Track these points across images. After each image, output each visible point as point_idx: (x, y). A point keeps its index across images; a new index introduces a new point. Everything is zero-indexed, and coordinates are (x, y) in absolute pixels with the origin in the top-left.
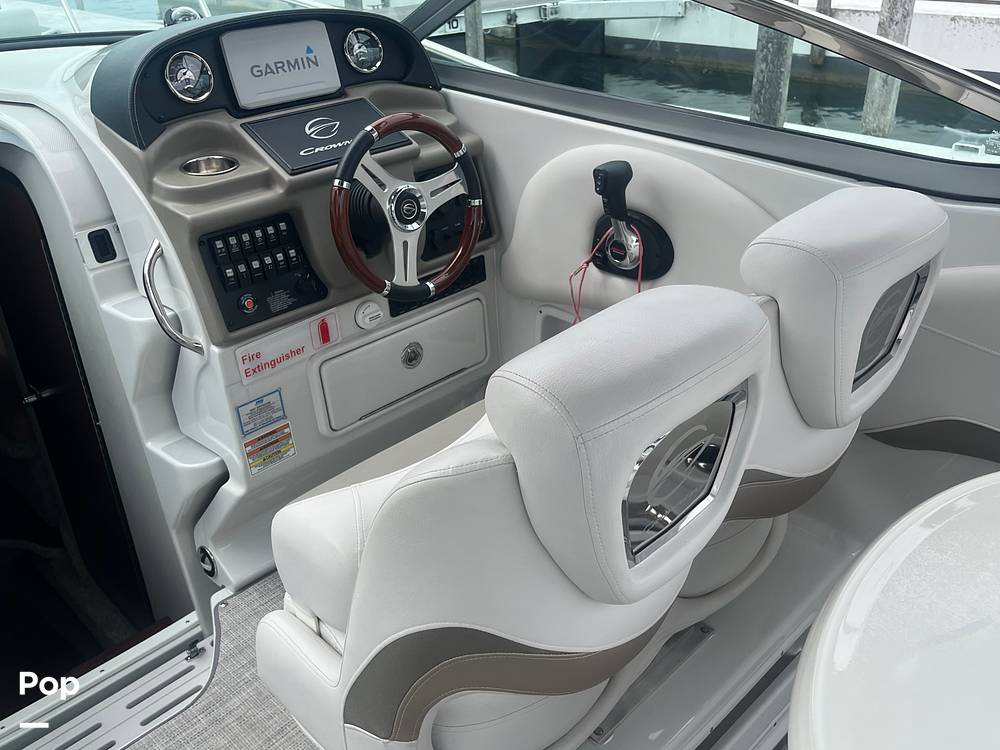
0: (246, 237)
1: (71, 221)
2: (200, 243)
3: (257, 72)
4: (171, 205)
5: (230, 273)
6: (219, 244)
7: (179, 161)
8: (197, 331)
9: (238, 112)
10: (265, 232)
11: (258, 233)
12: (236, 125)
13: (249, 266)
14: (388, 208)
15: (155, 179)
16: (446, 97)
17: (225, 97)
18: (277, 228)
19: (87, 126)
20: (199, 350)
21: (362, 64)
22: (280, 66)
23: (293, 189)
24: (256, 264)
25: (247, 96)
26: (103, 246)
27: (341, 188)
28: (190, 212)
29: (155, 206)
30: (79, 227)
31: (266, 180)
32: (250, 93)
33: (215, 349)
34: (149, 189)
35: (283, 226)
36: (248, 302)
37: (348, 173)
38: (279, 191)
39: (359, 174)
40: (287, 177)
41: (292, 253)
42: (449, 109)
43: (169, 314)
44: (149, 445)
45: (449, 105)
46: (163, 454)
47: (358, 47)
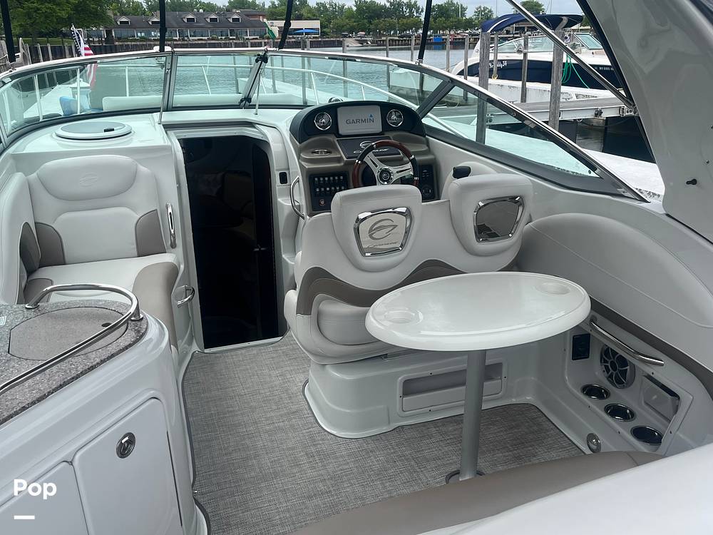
0: (326, 179)
1: (275, 168)
2: (310, 177)
3: (348, 122)
4: (303, 163)
5: (318, 190)
6: (316, 179)
7: (312, 150)
8: (304, 213)
9: (338, 135)
10: (334, 178)
11: (331, 178)
12: (336, 140)
13: (325, 189)
14: (377, 174)
15: (302, 155)
16: (427, 140)
17: (335, 130)
18: (339, 178)
20: (303, 218)
21: (393, 124)
22: (358, 121)
23: (347, 164)
24: (328, 189)
25: (341, 132)
26: (284, 178)
27: (358, 163)
28: (307, 166)
29: (299, 163)
30: (277, 170)
31: (339, 160)
32: (344, 129)
33: (308, 217)
34: (299, 157)
35: (342, 178)
36: (322, 203)
37: (361, 158)
38: (342, 164)
39: (367, 159)
40: (345, 159)
41: (343, 188)
42: (428, 146)
43: (297, 204)
44: (283, 256)
45: (428, 143)
46: (287, 260)
47: (394, 117)
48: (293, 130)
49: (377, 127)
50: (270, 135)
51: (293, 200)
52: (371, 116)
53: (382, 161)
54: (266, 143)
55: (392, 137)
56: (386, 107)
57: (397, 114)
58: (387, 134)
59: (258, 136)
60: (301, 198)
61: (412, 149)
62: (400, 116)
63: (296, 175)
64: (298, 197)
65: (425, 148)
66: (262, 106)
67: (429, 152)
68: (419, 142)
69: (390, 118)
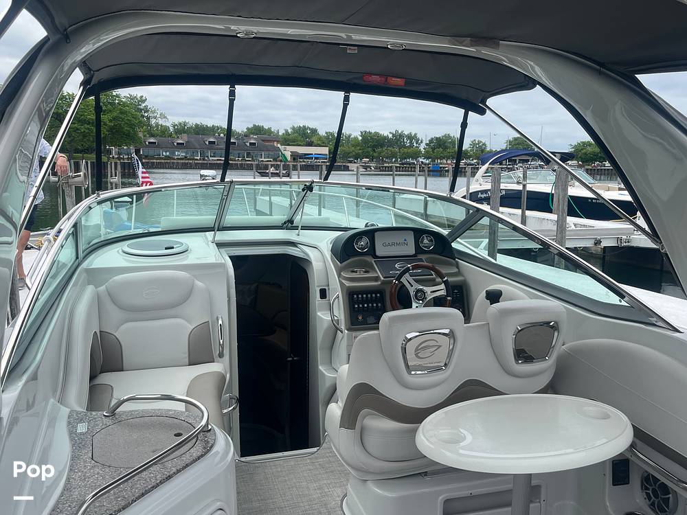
0: (365, 296)
1: (316, 284)
2: (349, 295)
3: (384, 245)
4: (343, 281)
5: (356, 306)
6: (355, 296)
7: (351, 269)
8: (343, 327)
9: (375, 256)
10: (371, 296)
11: (369, 296)
12: (373, 261)
13: (363, 306)
14: (412, 294)
15: (342, 273)
16: (457, 263)
17: (372, 252)
18: (376, 295)
19: (328, 255)
20: (342, 332)
21: (425, 247)
22: (393, 244)
23: (383, 283)
24: (366, 305)
25: (378, 253)
26: (323, 294)
27: (395, 283)
28: (347, 284)
29: (340, 282)
30: (318, 286)
31: (376, 279)
32: (380, 251)
33: (346, 331)
34: (339, 275)
35: (378, 295)
36: (360, 318)
37: (399, 278)
38: (379, 283)
39: (403, 280)
40: (382, 279)
41: (379, 305)
42: (458, 267)
43: (336, 318)
44: (320, 367)
45: (457, 266)
46: (324, 371)
47: (426, 241)
48: (334, 251)
49: (411, 250)
50: (312, 255)
51: (332, 315)
52: (405, 240)
53: (416, 281)
54: (308, 262)
55: (424, 259)
56: (419, 233)
57: (429, 238)
58: (420, 256)
59: (301, 255)
60: (340, 312)
61: (444, 271)
62: (431, 241)
63: (336, 292)
64: (338, 312)
65: (456, 270)
66: (305, 228)
67: (459, 274)
68: (450, 264)
69: (422, 242)
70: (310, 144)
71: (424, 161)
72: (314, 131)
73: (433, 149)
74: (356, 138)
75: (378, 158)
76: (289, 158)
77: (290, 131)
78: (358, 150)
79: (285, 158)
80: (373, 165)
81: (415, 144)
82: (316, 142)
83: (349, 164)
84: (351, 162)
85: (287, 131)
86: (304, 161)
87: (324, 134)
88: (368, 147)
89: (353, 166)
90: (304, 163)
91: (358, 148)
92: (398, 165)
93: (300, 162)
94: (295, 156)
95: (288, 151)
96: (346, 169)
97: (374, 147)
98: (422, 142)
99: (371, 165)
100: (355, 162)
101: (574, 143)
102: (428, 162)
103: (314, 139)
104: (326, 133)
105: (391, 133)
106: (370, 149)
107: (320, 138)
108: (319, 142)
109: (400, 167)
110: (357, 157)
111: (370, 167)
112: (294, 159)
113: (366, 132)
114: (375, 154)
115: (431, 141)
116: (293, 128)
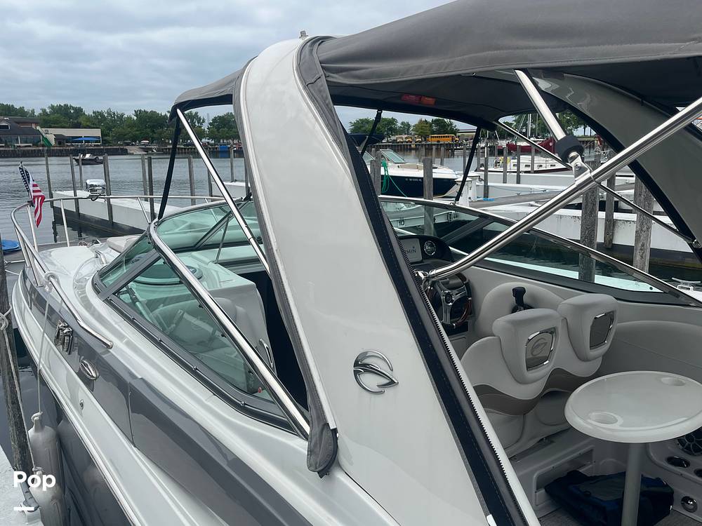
70: (78, 126)
71: (210, 141)
72: (79, 111)
73: (218, 129)
74: (129, 118)
75: (158, 139)
76: (53, 143)
77: (48, 111)
78: (135, 132)
79: (49, 142)
80: (154, 147)
81: (196, 124)
82: (84, 123)
83: (127, 147)
84: (128, 144)
85: (44, 111)
86: (73, 146)
87: (91, 113)
88: (146, 127)
89: (130, 149)
90: (72, 148)
91: (135, 129)
92: (182, 146)
93: (68, 146)
94: (60, 140)
95: (51, 134)
96: (125, 152)
97: (153, 128)
98: (204, 121)
99: (153, 147)
100: (133, 145)
101: (354, 121)
102: (213, 142)
103: (81, 120)
104: (94, 112)
105: (168, 112)
106: (149, 130)
107: (88, 118)
108: (88, 124)
109: (185, 149)
110: (134, 139)
111: (151, 149)
112: (60, 143)
113: (140, 111)
114: (155, 136)
115: (215, 120)
116: (52, 107)
